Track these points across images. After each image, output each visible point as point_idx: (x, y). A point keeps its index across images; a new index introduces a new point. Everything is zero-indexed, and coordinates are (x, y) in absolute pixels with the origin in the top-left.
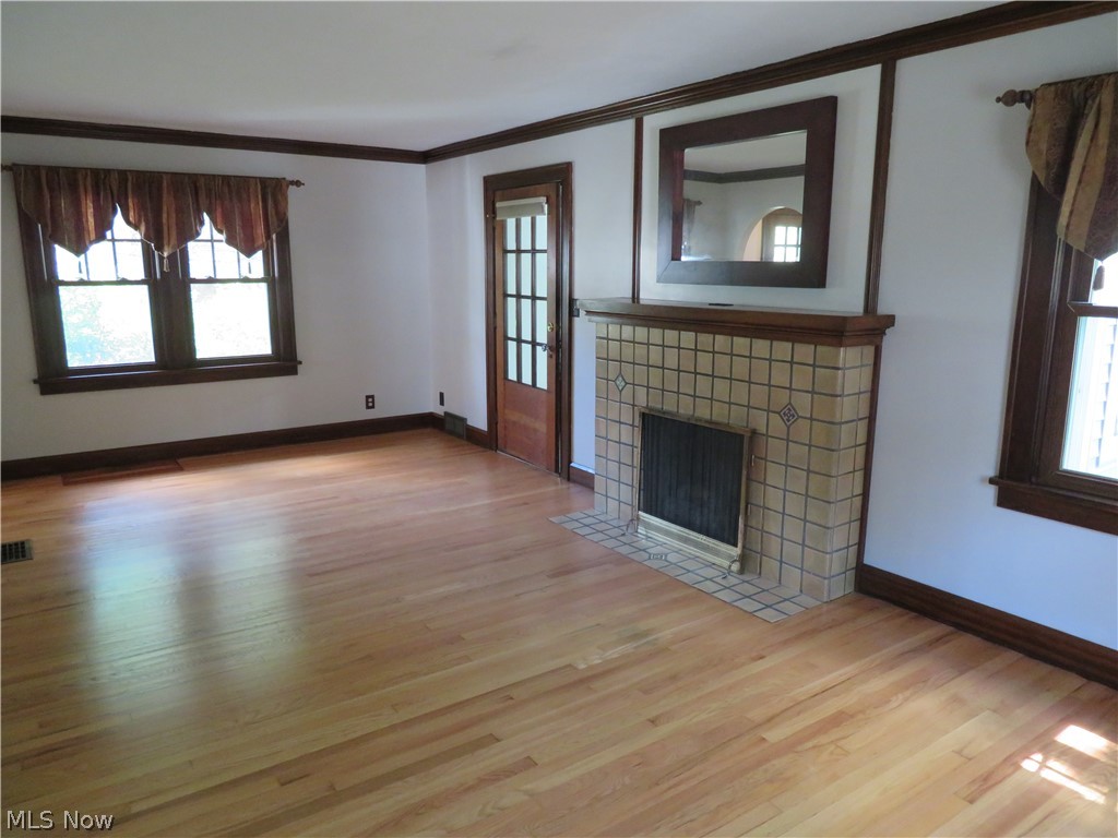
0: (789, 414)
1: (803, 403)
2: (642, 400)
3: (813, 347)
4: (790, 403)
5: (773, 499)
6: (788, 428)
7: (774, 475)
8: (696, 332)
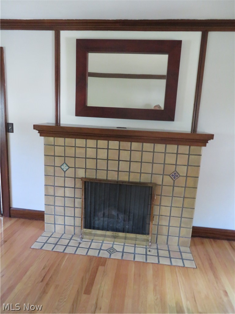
0: (175, 176)
1: (182, 170)
2: (81, 173)
3: (188, 147)
4: (175, 171)
5: (165, 211)
6: (174, 181)
7: (166, 201)
8: (120, 141)
